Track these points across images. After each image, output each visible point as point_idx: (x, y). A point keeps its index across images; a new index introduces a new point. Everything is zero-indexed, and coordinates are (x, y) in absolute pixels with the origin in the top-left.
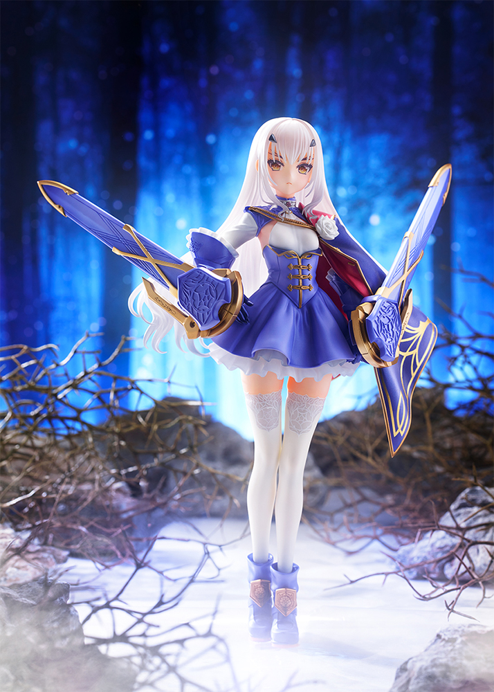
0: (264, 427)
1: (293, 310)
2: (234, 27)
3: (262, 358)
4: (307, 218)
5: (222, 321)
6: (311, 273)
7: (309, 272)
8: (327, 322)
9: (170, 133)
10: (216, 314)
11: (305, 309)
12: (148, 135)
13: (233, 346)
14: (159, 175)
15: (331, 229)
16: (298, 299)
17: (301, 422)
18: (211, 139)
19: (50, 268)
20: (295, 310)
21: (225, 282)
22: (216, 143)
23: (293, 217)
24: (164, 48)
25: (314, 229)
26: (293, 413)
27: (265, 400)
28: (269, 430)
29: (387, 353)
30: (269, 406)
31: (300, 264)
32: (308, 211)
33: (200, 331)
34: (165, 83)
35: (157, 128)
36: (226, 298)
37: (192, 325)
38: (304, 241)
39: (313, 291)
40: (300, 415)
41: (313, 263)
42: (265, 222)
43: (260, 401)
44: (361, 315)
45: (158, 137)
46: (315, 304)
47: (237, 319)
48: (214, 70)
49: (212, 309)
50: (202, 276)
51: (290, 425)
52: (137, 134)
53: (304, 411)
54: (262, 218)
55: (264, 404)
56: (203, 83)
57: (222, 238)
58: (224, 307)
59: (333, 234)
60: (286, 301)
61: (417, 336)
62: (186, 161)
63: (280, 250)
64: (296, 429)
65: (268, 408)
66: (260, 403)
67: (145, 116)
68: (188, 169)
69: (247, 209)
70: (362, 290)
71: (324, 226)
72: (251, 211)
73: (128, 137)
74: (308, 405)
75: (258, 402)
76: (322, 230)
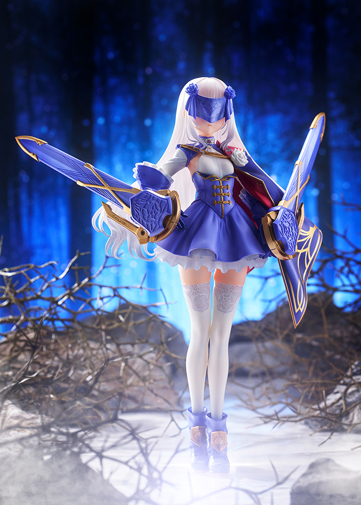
0: (199, 309)
1: (218, 220)
2: (162, 38)
3: (197, 256)
4: (224, 151)
5: (166, 228)
6: (229, 192)
7: (228, 191)
8: (243, 227)
9: (117, 118)
10: (161, 223)
11: (227, 219)
12: (101, 121)
13: (174, 248)
14: (110, 151)
15: (242, 158)
16: (221, 211)
17: (226, 304)
18: (148, 122)
19: (30, 224)
20: (219, 220)
21: (167, 199)
22: (152, 126)
23: (214, 151)
24: (111, 55)
25: (230, 159)
26: (219, 298)
27: (198, 289)
28: (202, 311)
29: (290, 248)
30: (201, 293)
31: (221, 185)
32: (225, 145)
33: (149, 237)
34: (112, 81)
35: (107, 116)
36: (168, 211)
37: (143, 233)
38: (224, 168)
39: (232, 205)
40: (225, 299)
41: (230, 184)
42: (193, 155)
43: (195, 289)
44: (269, 220)
45: (108, 122)
46: (234, 214)
47: (176, 228)
48: (149, 71)
49: (158, 220)
50: (149, 196)
51: (218, 307)
52: (92, 120)
53: (228, 296)
54: (191, 152)
55: (198, 292)
56: (141, 80)
57: (161, 169)
58: (167, 217)
59: (244, 162)
60: (212, 214)
61: (308, 238)
62: (129, 139)
63: (205, 175)
64: (222, 310)
65: (201, 294)
66: (195, 291)
67: (98, 107)
68: (132, 146)
69: (178, 146)
70: (268, 203)
71: (238, 156)
72: (182, 147)
73: (86, 123)
74: (231, 291)
75: (193, 291)
76: (236, 159)
